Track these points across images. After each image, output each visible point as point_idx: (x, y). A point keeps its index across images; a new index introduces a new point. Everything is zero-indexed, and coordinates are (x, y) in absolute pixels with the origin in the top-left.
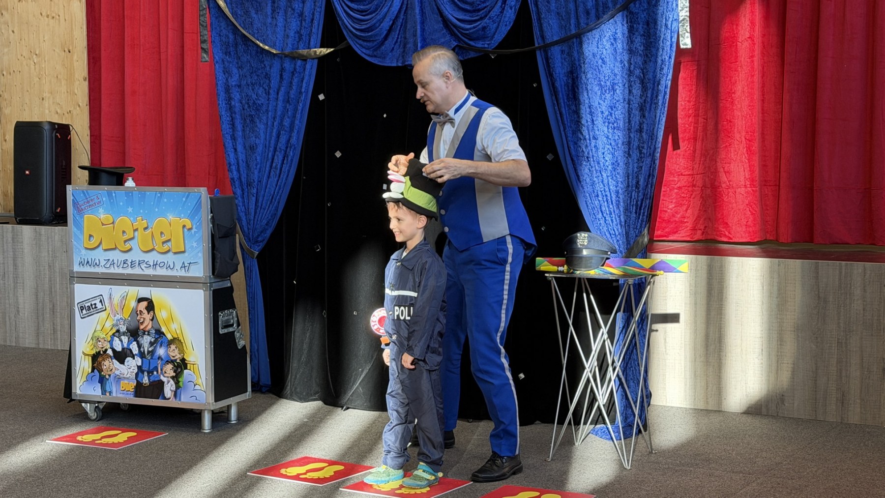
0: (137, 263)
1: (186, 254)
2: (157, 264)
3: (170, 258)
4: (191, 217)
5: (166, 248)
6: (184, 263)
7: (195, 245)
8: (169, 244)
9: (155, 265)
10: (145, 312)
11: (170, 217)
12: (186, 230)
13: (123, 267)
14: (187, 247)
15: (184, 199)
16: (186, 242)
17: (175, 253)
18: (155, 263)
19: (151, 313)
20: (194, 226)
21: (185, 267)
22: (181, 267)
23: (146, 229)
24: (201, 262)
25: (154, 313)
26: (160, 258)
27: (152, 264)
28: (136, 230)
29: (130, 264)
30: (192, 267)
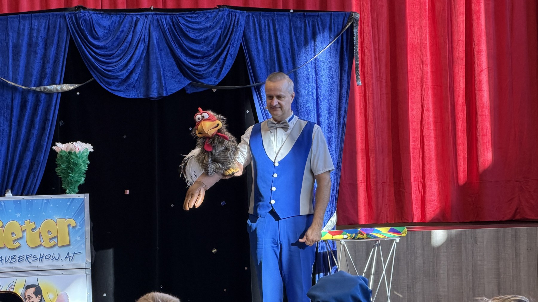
0: (25, 258)
1: (71, 247)
2: (43, 257)
3: (55, 251)
4: (75, 217)
5: (52, 243)
6: (68, 254)
7: (78, 239)
8: (56, 240)
9: (41, 258)
10: (34, 296)
11: (57, 218)
12: (70, 228)
13: (11, 262)
14: (72, 242)
15: (69, 204)
16: (71, 237)
17: (61, 247)
18: (41, 256)
19: (40, 296)
20: (78, 224)
21: (69, 257)
22: (66, 257)
23: (33, 229)
24: (84, 252)
25: (42, 296)
26: (46, 252)
27: (38, 257)
28: (25, 231)
29: (18, 259)
30: (76, 256)
